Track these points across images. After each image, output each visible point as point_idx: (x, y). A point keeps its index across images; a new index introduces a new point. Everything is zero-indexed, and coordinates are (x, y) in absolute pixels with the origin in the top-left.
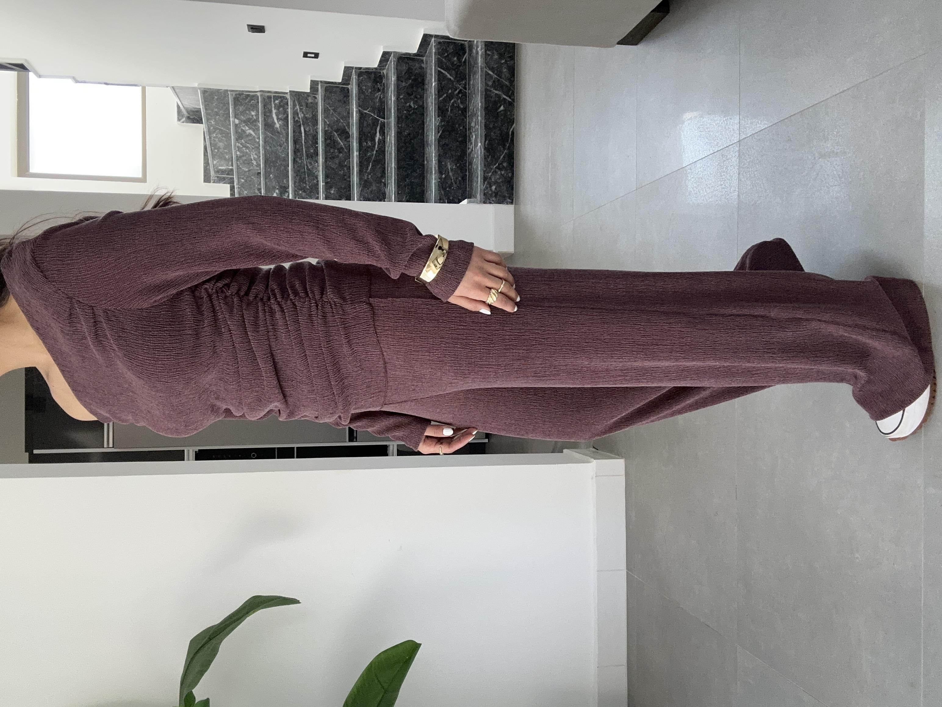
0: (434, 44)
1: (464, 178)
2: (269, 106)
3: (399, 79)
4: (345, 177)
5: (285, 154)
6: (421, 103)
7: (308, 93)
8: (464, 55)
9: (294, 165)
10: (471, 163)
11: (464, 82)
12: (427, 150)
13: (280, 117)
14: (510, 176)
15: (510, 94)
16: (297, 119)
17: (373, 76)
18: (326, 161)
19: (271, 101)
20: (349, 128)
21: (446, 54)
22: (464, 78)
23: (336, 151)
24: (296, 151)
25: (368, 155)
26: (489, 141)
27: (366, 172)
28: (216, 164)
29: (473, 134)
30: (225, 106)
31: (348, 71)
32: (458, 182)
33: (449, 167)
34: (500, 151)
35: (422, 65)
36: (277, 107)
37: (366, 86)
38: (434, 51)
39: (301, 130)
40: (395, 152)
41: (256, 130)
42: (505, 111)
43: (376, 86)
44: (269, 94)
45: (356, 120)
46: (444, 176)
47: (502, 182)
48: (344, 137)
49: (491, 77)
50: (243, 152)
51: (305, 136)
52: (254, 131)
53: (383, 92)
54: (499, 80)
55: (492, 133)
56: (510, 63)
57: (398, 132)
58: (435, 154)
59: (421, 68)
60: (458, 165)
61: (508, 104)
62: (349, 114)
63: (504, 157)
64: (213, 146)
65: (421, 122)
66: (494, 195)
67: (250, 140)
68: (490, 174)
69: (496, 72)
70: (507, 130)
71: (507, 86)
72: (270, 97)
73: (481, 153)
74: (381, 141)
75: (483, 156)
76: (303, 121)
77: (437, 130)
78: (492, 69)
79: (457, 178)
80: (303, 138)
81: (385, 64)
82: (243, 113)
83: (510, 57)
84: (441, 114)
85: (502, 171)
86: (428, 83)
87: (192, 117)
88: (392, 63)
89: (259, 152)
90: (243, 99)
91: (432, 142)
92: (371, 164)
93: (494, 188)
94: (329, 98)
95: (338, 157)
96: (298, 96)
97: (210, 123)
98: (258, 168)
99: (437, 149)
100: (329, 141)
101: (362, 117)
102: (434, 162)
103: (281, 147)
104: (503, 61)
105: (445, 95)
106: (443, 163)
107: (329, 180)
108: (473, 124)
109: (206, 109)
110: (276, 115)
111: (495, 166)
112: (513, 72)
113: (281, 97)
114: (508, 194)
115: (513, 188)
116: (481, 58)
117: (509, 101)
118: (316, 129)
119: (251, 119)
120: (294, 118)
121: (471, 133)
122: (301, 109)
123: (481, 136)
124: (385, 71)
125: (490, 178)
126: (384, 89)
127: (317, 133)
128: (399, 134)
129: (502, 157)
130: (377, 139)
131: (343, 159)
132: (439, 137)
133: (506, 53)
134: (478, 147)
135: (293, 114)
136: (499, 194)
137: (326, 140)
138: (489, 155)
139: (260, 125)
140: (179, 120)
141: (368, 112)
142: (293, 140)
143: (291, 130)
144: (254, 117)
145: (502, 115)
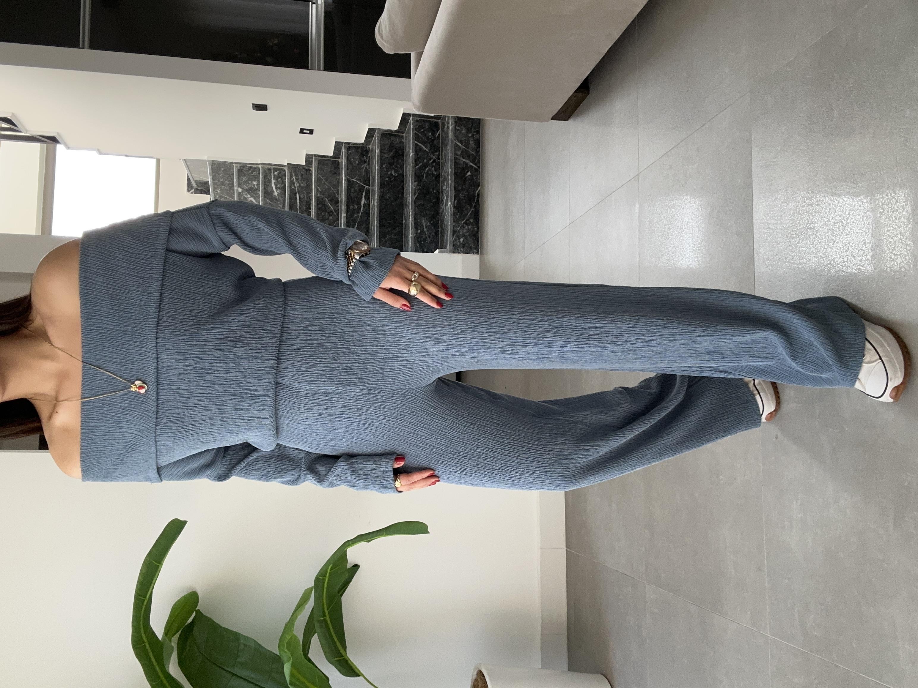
0: (412, 122)
1: (437, 233)
2: (269, 177)
3: (381, 152)
6: (401, 172)
7: (304, 165)
8: (438, 131)
10: (443, 220)
11: (437, 154)
12: (405, 211)
13: (278, 186)
14: (476, 230)
15: (476, 162)
16: (293, 187)
17: (360, 150)
19: (271, 173)
20: (338, 194)
21: (422, 130)
22: (438, 150)
23: (326, 214)
25: (354, 216)
26: (458, 201)
29: (445, 195)
30: (230, 176)
31: (338, 145)
32: (431, 237)
33: (424, 223)
34: (467, 209)
35: (403, 140)
36: (276, 178)
37: (353, 159)
38: (412, 127)
39: (296, 197)
40: (377, 213)
41: (257, 197)
42: (471, 176)
43: (362, 159)
44: (270, 167)
45: (344, 187)
46: (419, 231)
47: (469, 235)
48: (333, 202)
49: (460, 148)
51: (299, 202)
52: (255, 199)
53: (369, 164)
54: (466, 150)
55: (460, 194)
56: (476, 137)
57: (380, 196)
58: (412, 212)
59: (401, 142)
61: (474, 171)
62: (339, 182)
65: (400, 187)
66: (462, 246)
68: (459, 228)
69: (464, 144)
70: (474, 192)
71: (474, 156)
72: (269, 169)
73: (451, 210)
74: (366, 205)
75: (453, 213)
76: (298, 189)
77: (413, 193)
78: (461, 142)
79: (430, 234)
80: (298, 204)
81: (371, 139)
82: (246, 182)
83: (475, 132)
84: (417, 179)
85: (469, 226)
86: (407, 155)
87: (200, 189)
88: (377, 138)
90: (246, 171)
91: (409, 203)
92: (356, 224)
93: (462, 240)
94: (321, 169)
95: (328, 219)
96: (294, 168)
97: (217, 191)
99: (414, 208)
100: (320, 206)
101: (350, 184)
102: (411, 219)
104: (470, 135)
105: (421, 164)
106: (419, 221)
108: (444, 188)
109: (213, 180)
110: (276, 185)
111: (463, 222)
112: (478, 144)
113: (279, 169)
114: (473, 245)
115: (478, 241)
116: (451, 132)
117: (475, 168)
118: (309, 197)
119: (253, 188)
120: (290, 187)
121: (443, 195)
122: (297, 180)
123: (451, 197)
124: (370, 146)
125: (459, 232)
126: (369, 161)
127: (311, 200)
128: (382, 197)
129: (469, 214)
130: (362, 203)
131: (332, 221)
132: (416, 198)
133: (473, 128)
134: (448, 206)
135: (290, 183)
136: (467, 245)
137: (318, 204)
138: (458, 212)
139: (261, 194)
140: (188, 191)
141: (356, 180)
142: (289, 206)
143: (288, 197)
144: (255, 186)
145: (469, 179)
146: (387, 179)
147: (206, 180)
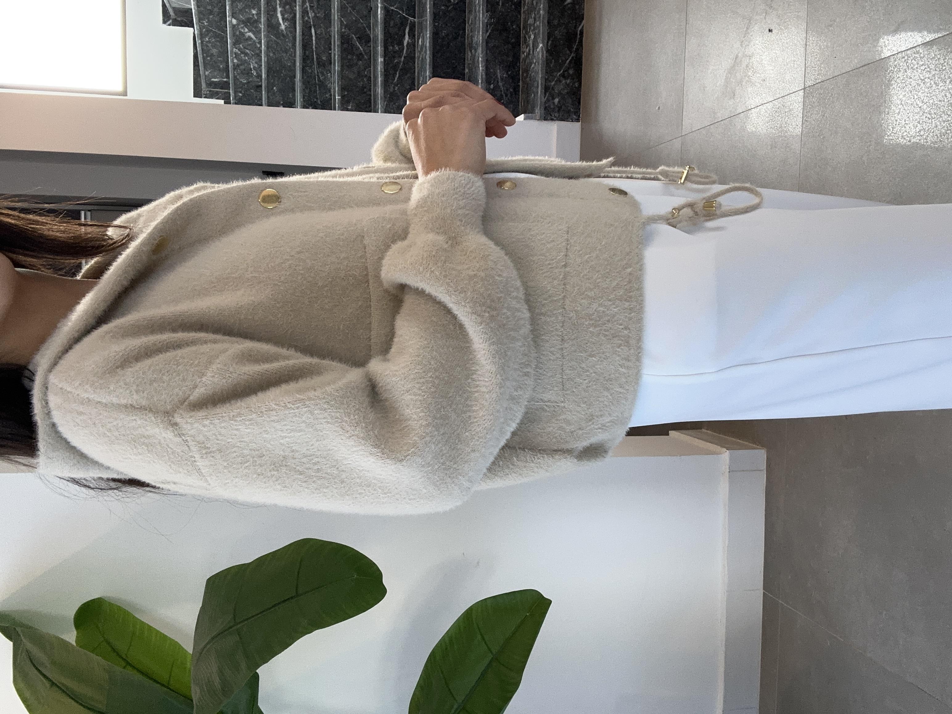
1: (516, 89)
2: (273, 3)
4: (365, 90)
5: (292, 62)
9: (303, 75)
10: (527, 71)
12: (470, 54)
13: (286, 16)
14: (577, 86)
16: (307, 18)
18: (342, 70)
20: (370, 30)
23: (354, 57)
24: (306, 59)
25: (395, 61)
26: (552, 41)
27: (392, 83)
28: (208, 74)
29: (531, 33)
30: (221, 2)
32: (509, 95)
33: (499, 75)
34: (565, 55)
36: (282, 4)
39: (311, 33)
40: (429, 57)
41: (257, 32)
45: (381, 18)
46: (492, 86)
47: (567, 93)
48: (363, 41)
50: (242, 60)
51: (315, 41)
52: (254, 34)
55: (556, 32)
57: (434, 32)
58: (483, 58)
60: (509, 73)
62: (372, 12)
63: (569, 62)
64: (205, 53)
65: (462, 20)
66: (557, 109)
67: (249, 45)
68: (553, 83)
70: (575, 28)
73: (542, 56)
74: (410, 46)
75: (545, 60)
76: (313, 21)
77: (485, 29)
79: (507, 90)
80: (314, 42)
82: (241, 11)
84: (489, 8)
85: (568, 79)
87: (179, 19)
89: (261, 60)
91: (477, 43)
92: (398, 73)
93: (556, 100)
95: (357, 64)
97: (204, 23)
98: (258, 80)
99: (485, 52)
100: (345, 46)
101: (388, 14)
102: (481, 68)
103: (287, 53)
106: (492, 70)
107: (346, 93)
108: (531, 21)
109: (198, 7)
110: (283, 15)
111: (559, 73)
114: (573, 108)
115: (579, 103)
118: (329, 32)
119: (251, 18)
120: (303, 17)
121: (527, 33)
122: (311, 7)
123: (542, 35)
125: (553, 89)
127: (330, 36)
128: (435, 35)
129: (568, 61)
130: (405, 44)
131: (362, 68)
132: (488, 37)
134: (538, 50)
135: (303, 13)
136: (563, 107)
137: (342, 43)
138: (553, 59)
139: (263, 27)
140: (164, 22)
141: (396, 8)
142: (301, 45)
143: (299, 32)
144: (255, 16)
145: (569, 9)
146: (443, 8)
147: (188, 6)
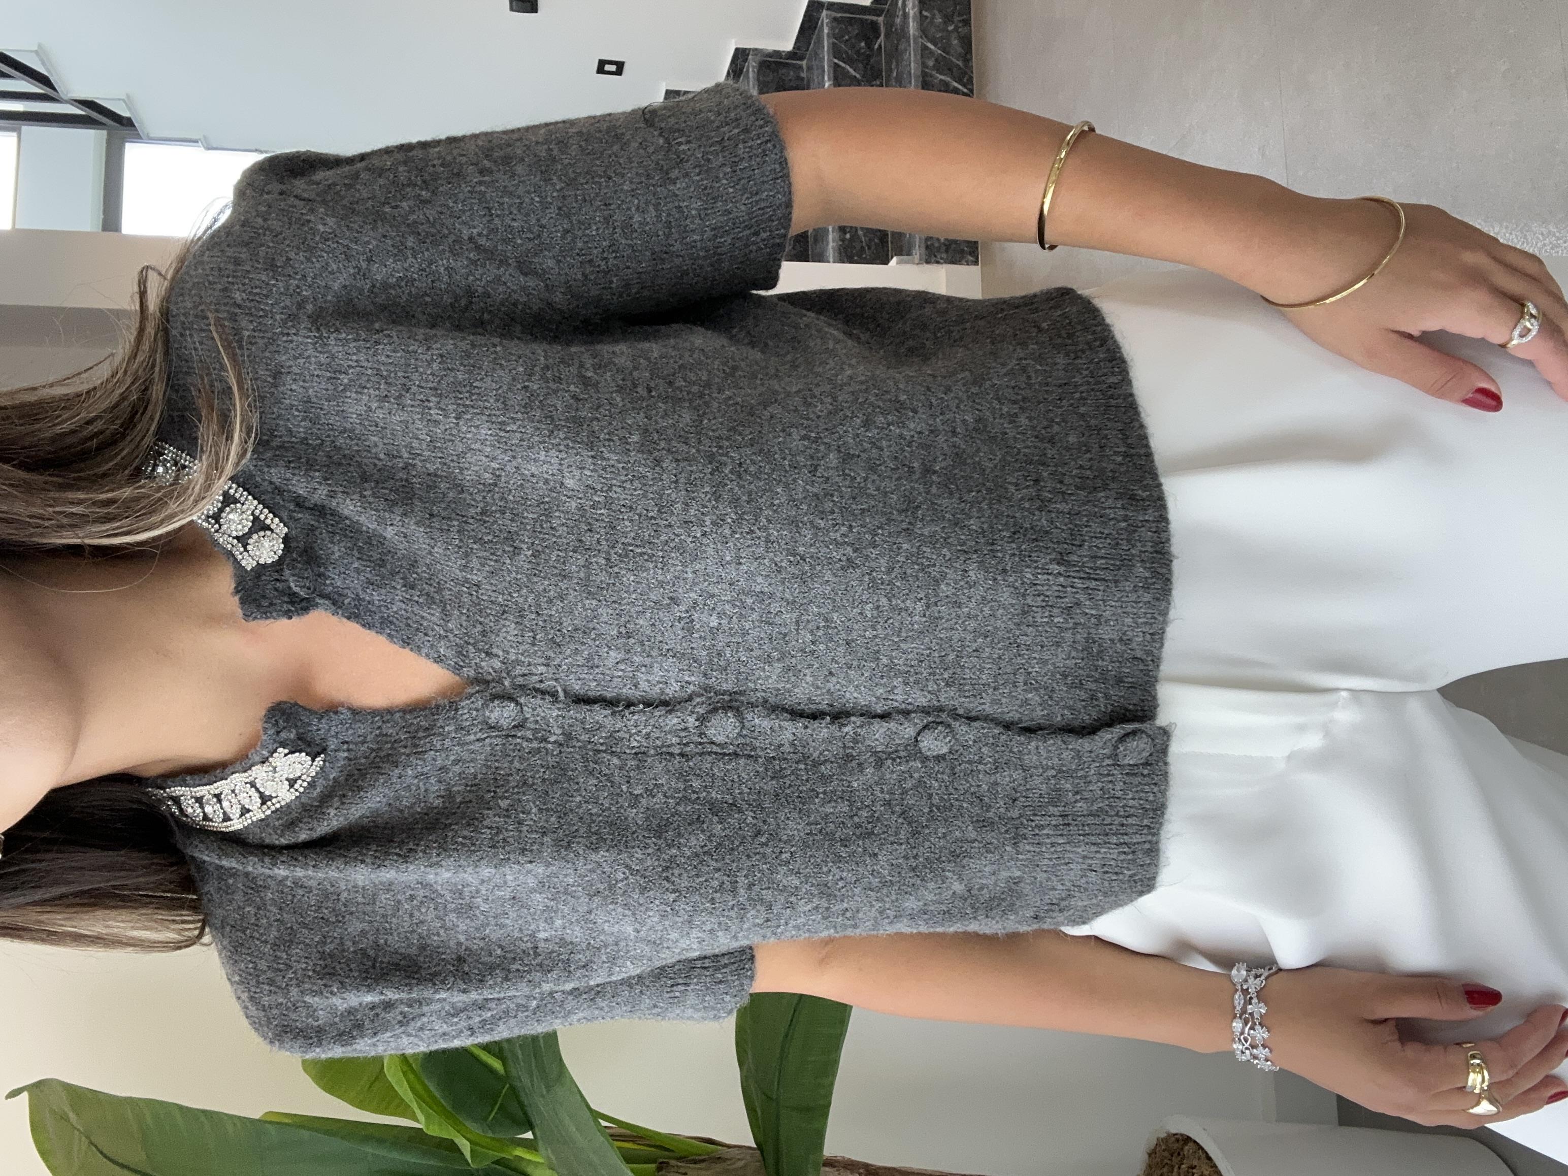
0: (826, 21)
1: (884, 238)
8: (878, 38)
15: (965, 80)
21: (847, 37)
22: (880, 74)
35: (801, 74)
38: (826, 31)
46: (848, 236)
49: (931, 52)
54: (944, 58)
56: (963, 30)
59: (799, 78)
66: (943, 250)
71: (960, 68)
78: (933, 41)
81: (736, 74)
83: (960, 21)
88: (751, 70)
104: (951, 28)
112: (968, 45)
114: (967, 247)
116: (913, 25)
133: (956, 14)
136: (953, 246)
